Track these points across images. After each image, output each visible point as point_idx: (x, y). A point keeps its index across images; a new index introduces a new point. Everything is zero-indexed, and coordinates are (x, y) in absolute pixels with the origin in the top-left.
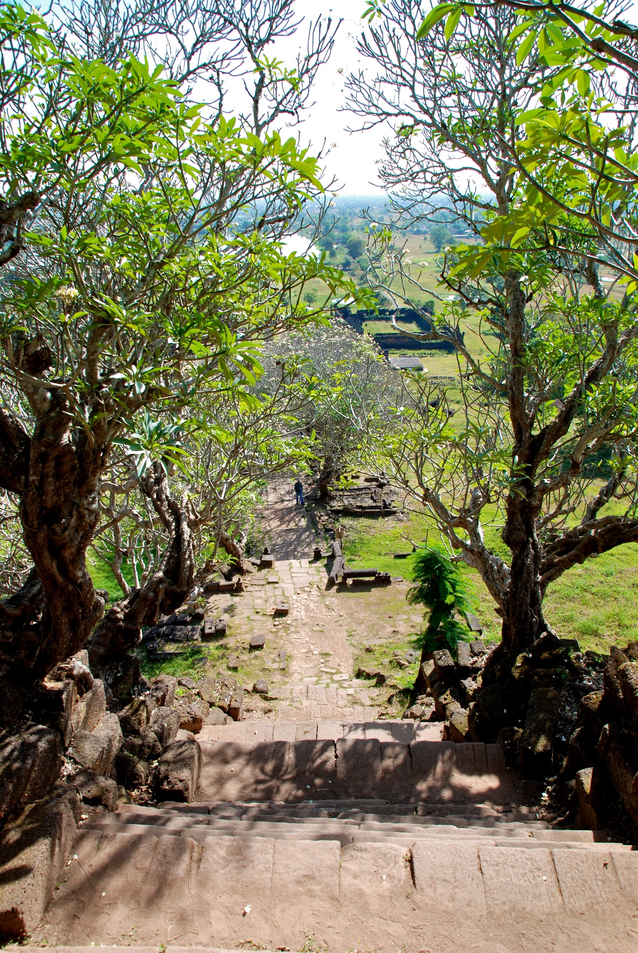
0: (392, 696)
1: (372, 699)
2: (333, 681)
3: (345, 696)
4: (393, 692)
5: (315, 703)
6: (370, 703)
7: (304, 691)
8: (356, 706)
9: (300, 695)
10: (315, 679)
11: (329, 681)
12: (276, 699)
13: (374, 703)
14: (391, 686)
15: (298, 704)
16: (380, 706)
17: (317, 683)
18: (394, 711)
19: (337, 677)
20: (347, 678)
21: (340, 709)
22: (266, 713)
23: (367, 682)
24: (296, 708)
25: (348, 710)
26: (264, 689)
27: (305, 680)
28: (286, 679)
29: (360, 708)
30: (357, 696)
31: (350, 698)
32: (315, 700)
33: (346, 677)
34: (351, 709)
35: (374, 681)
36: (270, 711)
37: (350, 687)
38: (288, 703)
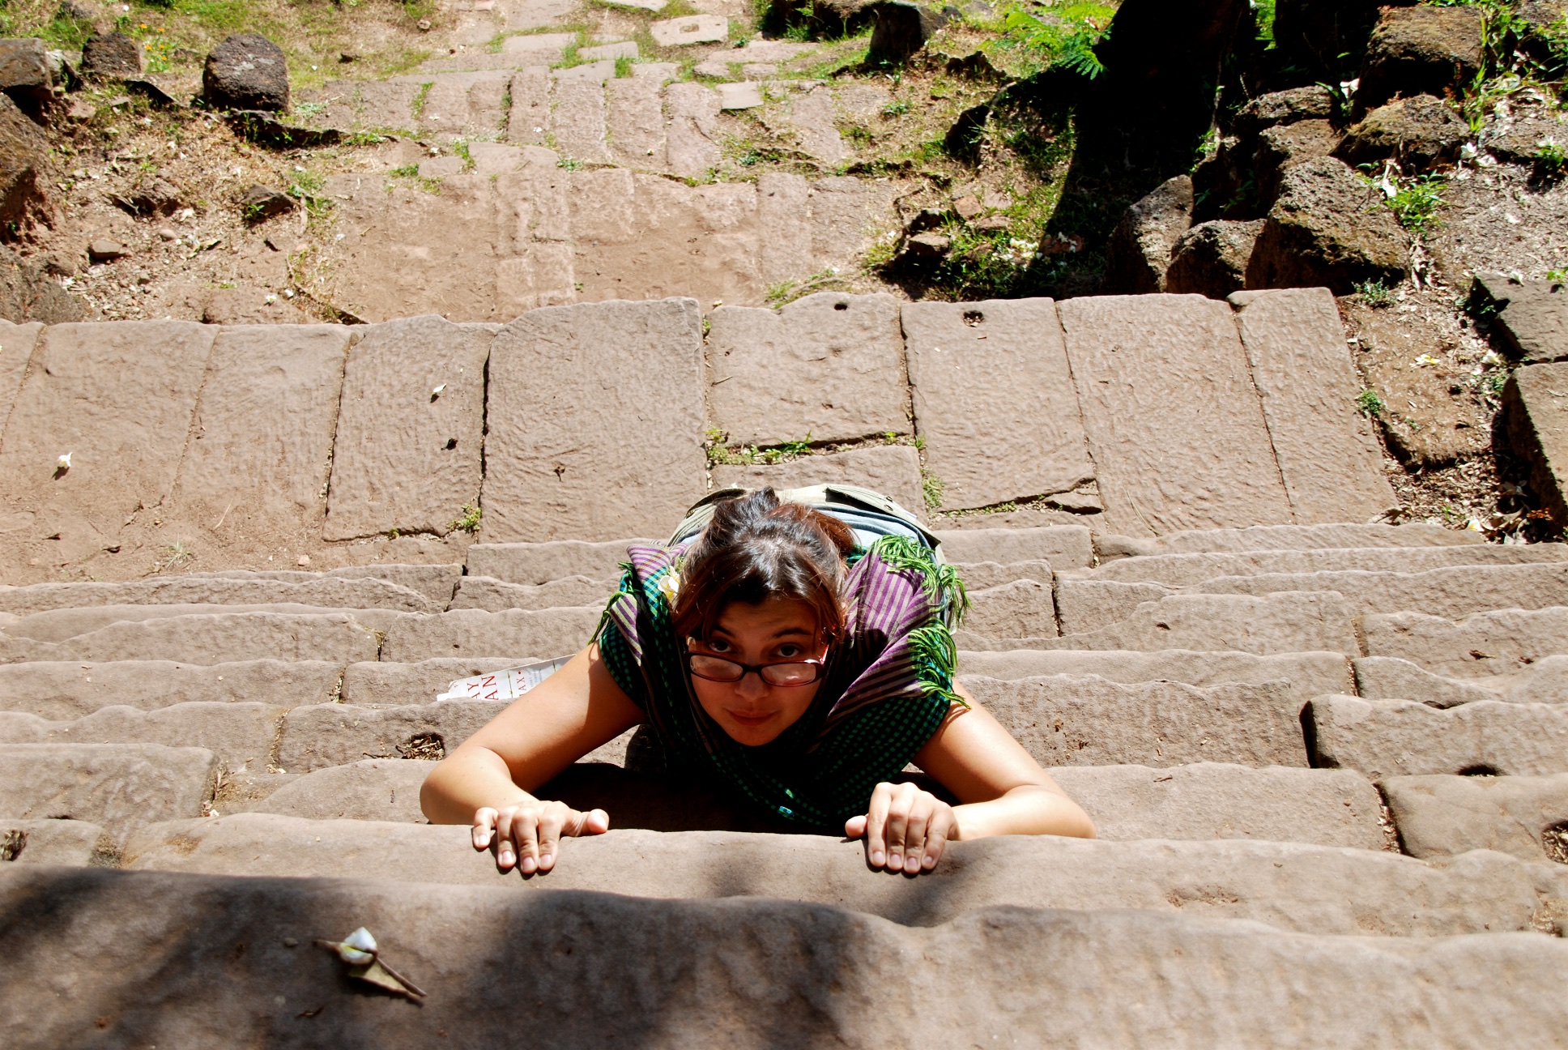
0: (974, 117)
1: (858, 135)
2: (652, 50)
3: (709, 121)
4: (974, 95)
5: (544, 157)
6: (847, 155)
7: (492, 98)
8: (771, 176)
9: (465, 118)
10: (559, 41)
11: (631, 48)
12: (331, 137)
13: (868, 156)
14: (955, 67)
15: (447, 168)
16: (902, 170)
17: (571, 58)
18: (993, 201)
19: (668, 33)
20: (720, 33)
21: (680, 192)
22: (253, 220)
23: (823, 51)
24: (436, 186)
25: (728, 196)
26: (263, 83)
27: (514, 44)
28: (417, 43)
29: (790, 184)
30: (778, 119)
31: (740, 130)
32: (549, 141)
33: (713, 28)
34: (746, 191)
35: (858, 46)
36: (279, 206)
37: (737, 74)
38: (396, 158)
